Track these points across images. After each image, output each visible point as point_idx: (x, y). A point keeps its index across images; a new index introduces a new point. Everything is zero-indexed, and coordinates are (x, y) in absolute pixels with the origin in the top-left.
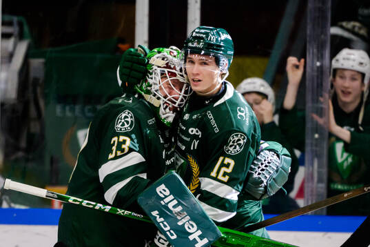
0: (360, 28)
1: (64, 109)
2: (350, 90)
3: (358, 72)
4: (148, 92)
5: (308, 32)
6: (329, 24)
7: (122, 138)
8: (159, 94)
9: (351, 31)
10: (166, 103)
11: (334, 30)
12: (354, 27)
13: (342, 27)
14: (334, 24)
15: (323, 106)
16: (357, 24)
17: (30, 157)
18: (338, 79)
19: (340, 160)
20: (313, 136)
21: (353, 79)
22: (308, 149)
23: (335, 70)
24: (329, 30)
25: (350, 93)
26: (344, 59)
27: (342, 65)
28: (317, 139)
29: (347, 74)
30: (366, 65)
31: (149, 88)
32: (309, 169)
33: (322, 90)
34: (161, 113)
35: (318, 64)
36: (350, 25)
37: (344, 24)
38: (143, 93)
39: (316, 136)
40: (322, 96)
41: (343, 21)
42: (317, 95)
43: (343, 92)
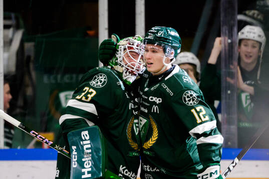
0: (258, 15)
1: (49, 78)
2: (251, 54)
3: (257, 42)
4: (116, 64)
5: (222, 19)
6: (236, 12)
7: (91, 90)
8: (123, 63)
9: (252, 17)
10: (127, 68)
11: (240, 17)
12: (254, 14)
13: (245, 15)
14: (240, 13)
15: (233, 71)
16: (256, 12)
17: (27, 112)
18: (242, 46)
19: (245, 105)
20: (226, 92)
21: (254, 47)
22: (223, 102)
23: (241, 41)
24: (237, 17)
25: (251, 56)
26: (248, 32)
27: (247, 36)
28: (229, 94)
29: (250, 43)
30: (263, 37)
31: (116, 61)
32: (224, 116)
33: (232, 59)
34: (123, 76)
35: (229, 41)
36: (251, 13)
37: (247, 12)
38: (113, 66)
39: (229, 92)
40: (232, 64)
41: (246, 10)
42: (229, 64)
43: (246, 56)
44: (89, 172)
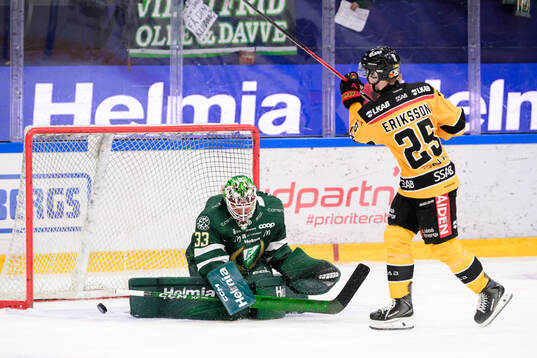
44: (243, 301)
